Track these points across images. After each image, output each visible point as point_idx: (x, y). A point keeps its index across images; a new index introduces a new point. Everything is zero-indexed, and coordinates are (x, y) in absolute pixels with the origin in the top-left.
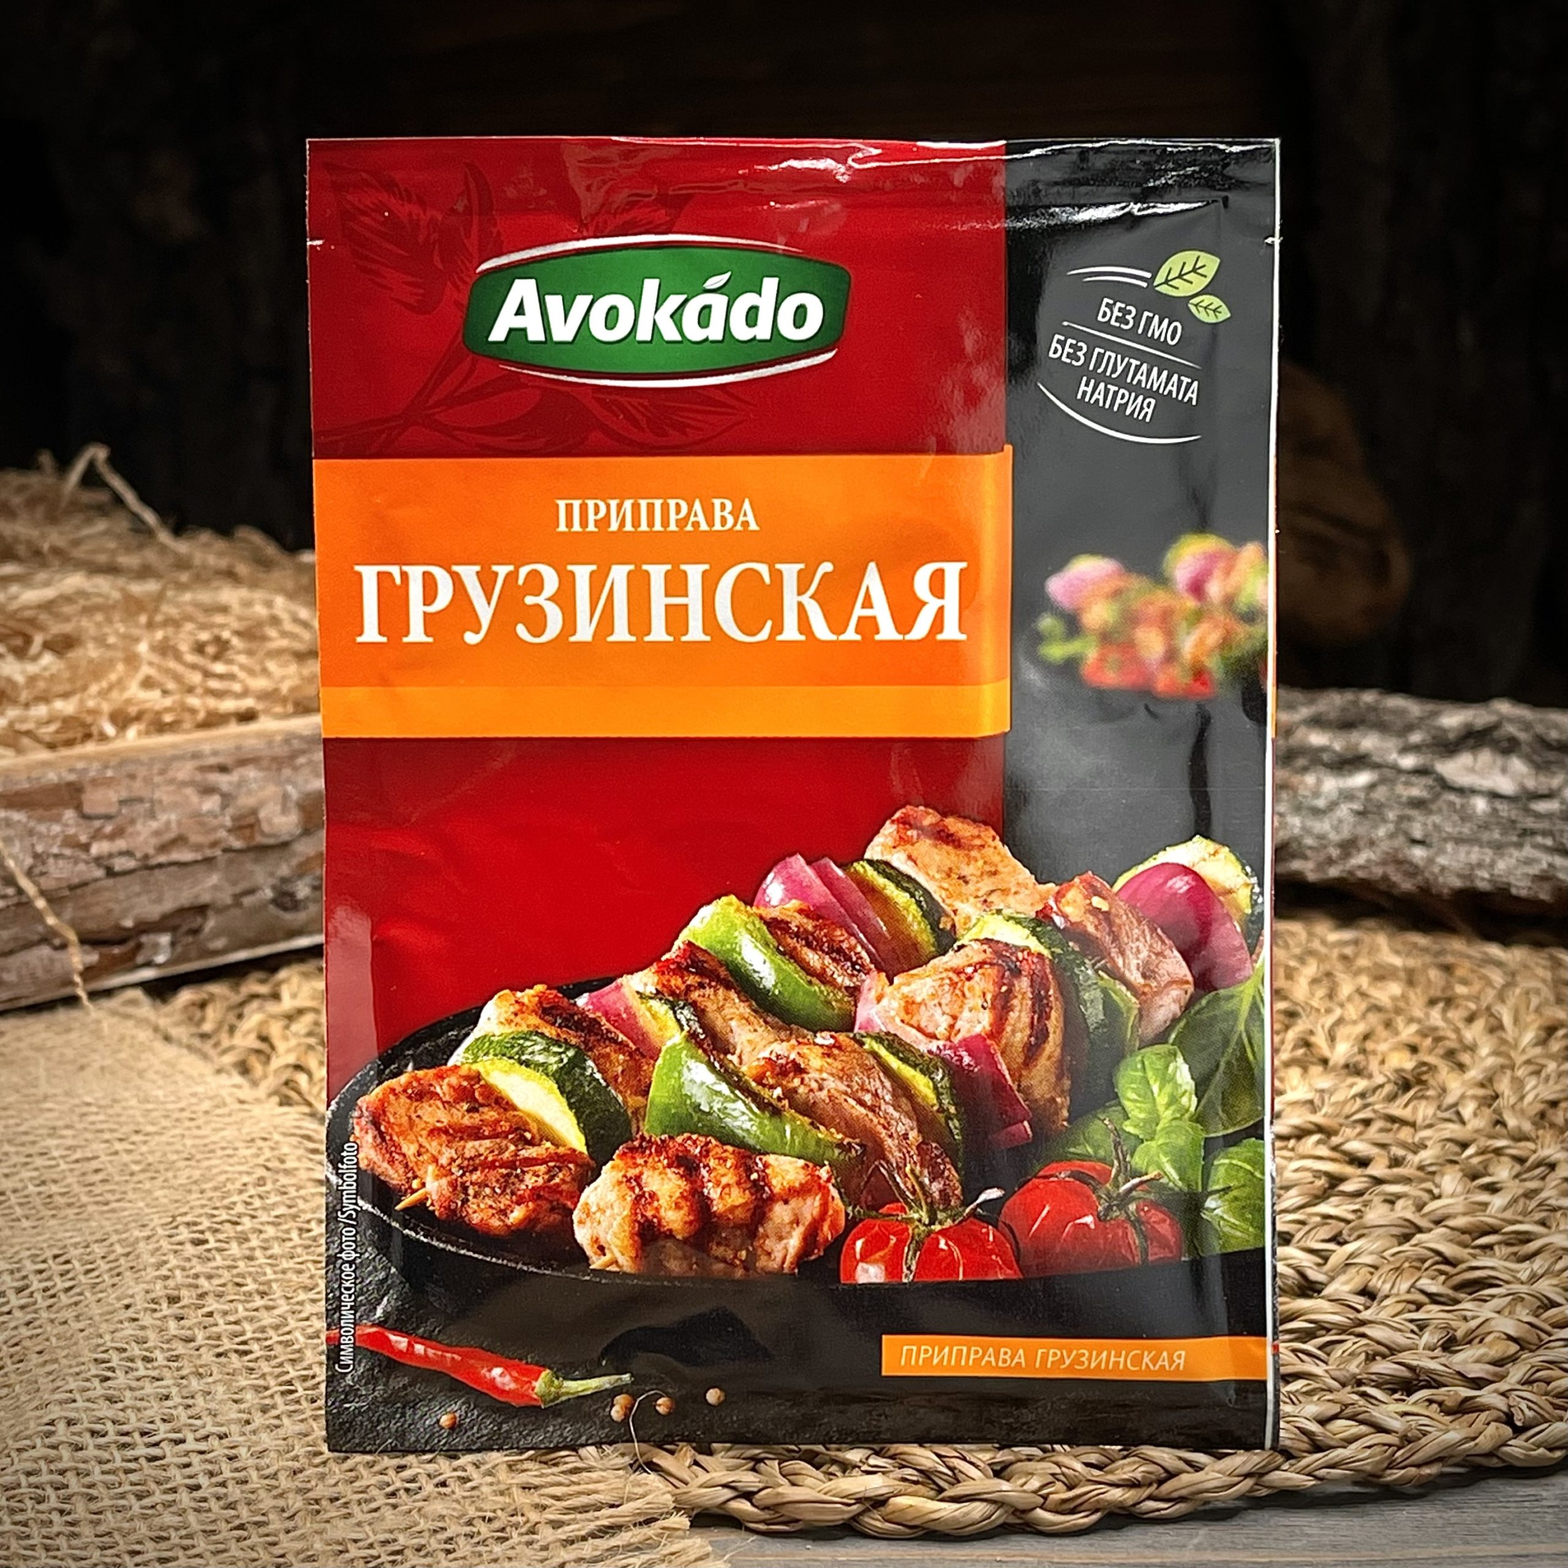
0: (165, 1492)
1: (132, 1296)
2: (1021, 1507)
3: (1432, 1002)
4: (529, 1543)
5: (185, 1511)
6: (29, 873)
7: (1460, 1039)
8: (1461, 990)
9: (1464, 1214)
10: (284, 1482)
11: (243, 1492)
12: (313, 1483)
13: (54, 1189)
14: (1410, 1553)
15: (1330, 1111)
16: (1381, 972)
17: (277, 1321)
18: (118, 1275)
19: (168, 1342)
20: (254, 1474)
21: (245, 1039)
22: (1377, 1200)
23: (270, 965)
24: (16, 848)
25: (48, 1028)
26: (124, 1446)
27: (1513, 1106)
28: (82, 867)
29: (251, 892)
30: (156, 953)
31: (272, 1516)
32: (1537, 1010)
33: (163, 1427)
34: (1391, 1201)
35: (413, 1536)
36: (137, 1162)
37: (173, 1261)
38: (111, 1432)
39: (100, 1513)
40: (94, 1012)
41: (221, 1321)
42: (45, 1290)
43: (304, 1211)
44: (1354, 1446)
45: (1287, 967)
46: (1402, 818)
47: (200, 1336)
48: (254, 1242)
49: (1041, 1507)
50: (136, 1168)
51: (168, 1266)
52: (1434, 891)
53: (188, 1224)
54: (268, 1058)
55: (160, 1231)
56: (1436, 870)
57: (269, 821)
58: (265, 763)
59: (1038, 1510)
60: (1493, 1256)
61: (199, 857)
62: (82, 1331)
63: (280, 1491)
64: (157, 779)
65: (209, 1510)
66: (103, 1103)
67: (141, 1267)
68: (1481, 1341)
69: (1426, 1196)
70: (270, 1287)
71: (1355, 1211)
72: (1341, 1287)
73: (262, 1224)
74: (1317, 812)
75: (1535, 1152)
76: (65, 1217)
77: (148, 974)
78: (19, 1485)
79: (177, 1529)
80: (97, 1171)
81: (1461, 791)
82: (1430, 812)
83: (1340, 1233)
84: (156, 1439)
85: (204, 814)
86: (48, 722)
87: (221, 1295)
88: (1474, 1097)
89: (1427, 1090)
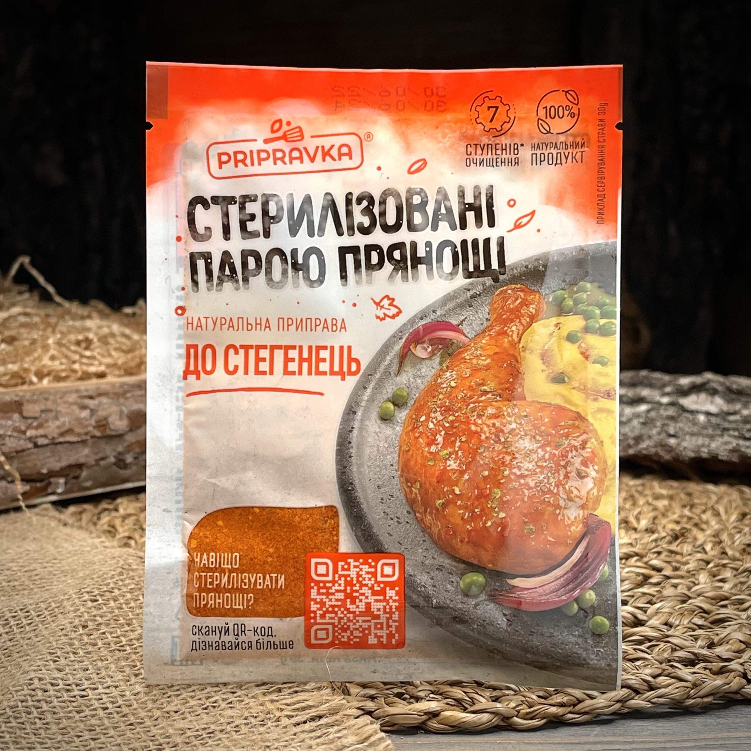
0: (91, 710)
1: (64, 625)
2: (506, 716)
5: (102, 718)
7: (700, 519)
8: (697, 501)
9: (712, 591)
10: (150, 705)
11: (130, 710)
12: (165, 705)
13: (16, 583)
15: (641, 547)
16: (657, 496)
17: (137, 637)
18: (55, 616)
19: (84, 645)
20: (134, 702)
21: (103, 527)
22: (668, 586)
23: (112, 496)
25: (5, 521)
26: (68, 690)
27: (730, 546)
28: (22, 442)
29: (103, 459)
30: (58, 488)
31: (145, 720)
32: (735, 508)
33: (86, 683)
34: (675, 586)
37: (83, 609)
38: (61, 684)
39: (59, 719)
40: (28, 513)
41: (109, 637)
42: (18, 625)
44: (669, 688)
46: (664, 425)
47: (100, 644)
48: (122, 600)
49: (517, 716)
51: (80, 611)
52: (681, 459)
53: (88, 592)
55: (74, 596)
56: (682, 449)
57: (113, 423)
58: (111, 396)
59: (515, 718)
60: (728, 609)
61: (79, 439)
62: (40, 641)
64: (59, 401)
67: (66, 612)
68: (727, 643)
69: (692, 584)
70: (132, 622)
71: (657, 591)
72: (655, 622)
73: (124, 592)
75: (742, 566)
76: (23, 594)
77: (54, 498)
78: (18, 707)
80: (36, 575)
81: (691, 412)
82: (677, 422)
83: (651, 600)
84: (83, 687)
85: (82, 419)
86: (5, 374)
87: (108, 625)
88: (711, 541)
89: (687, 538)
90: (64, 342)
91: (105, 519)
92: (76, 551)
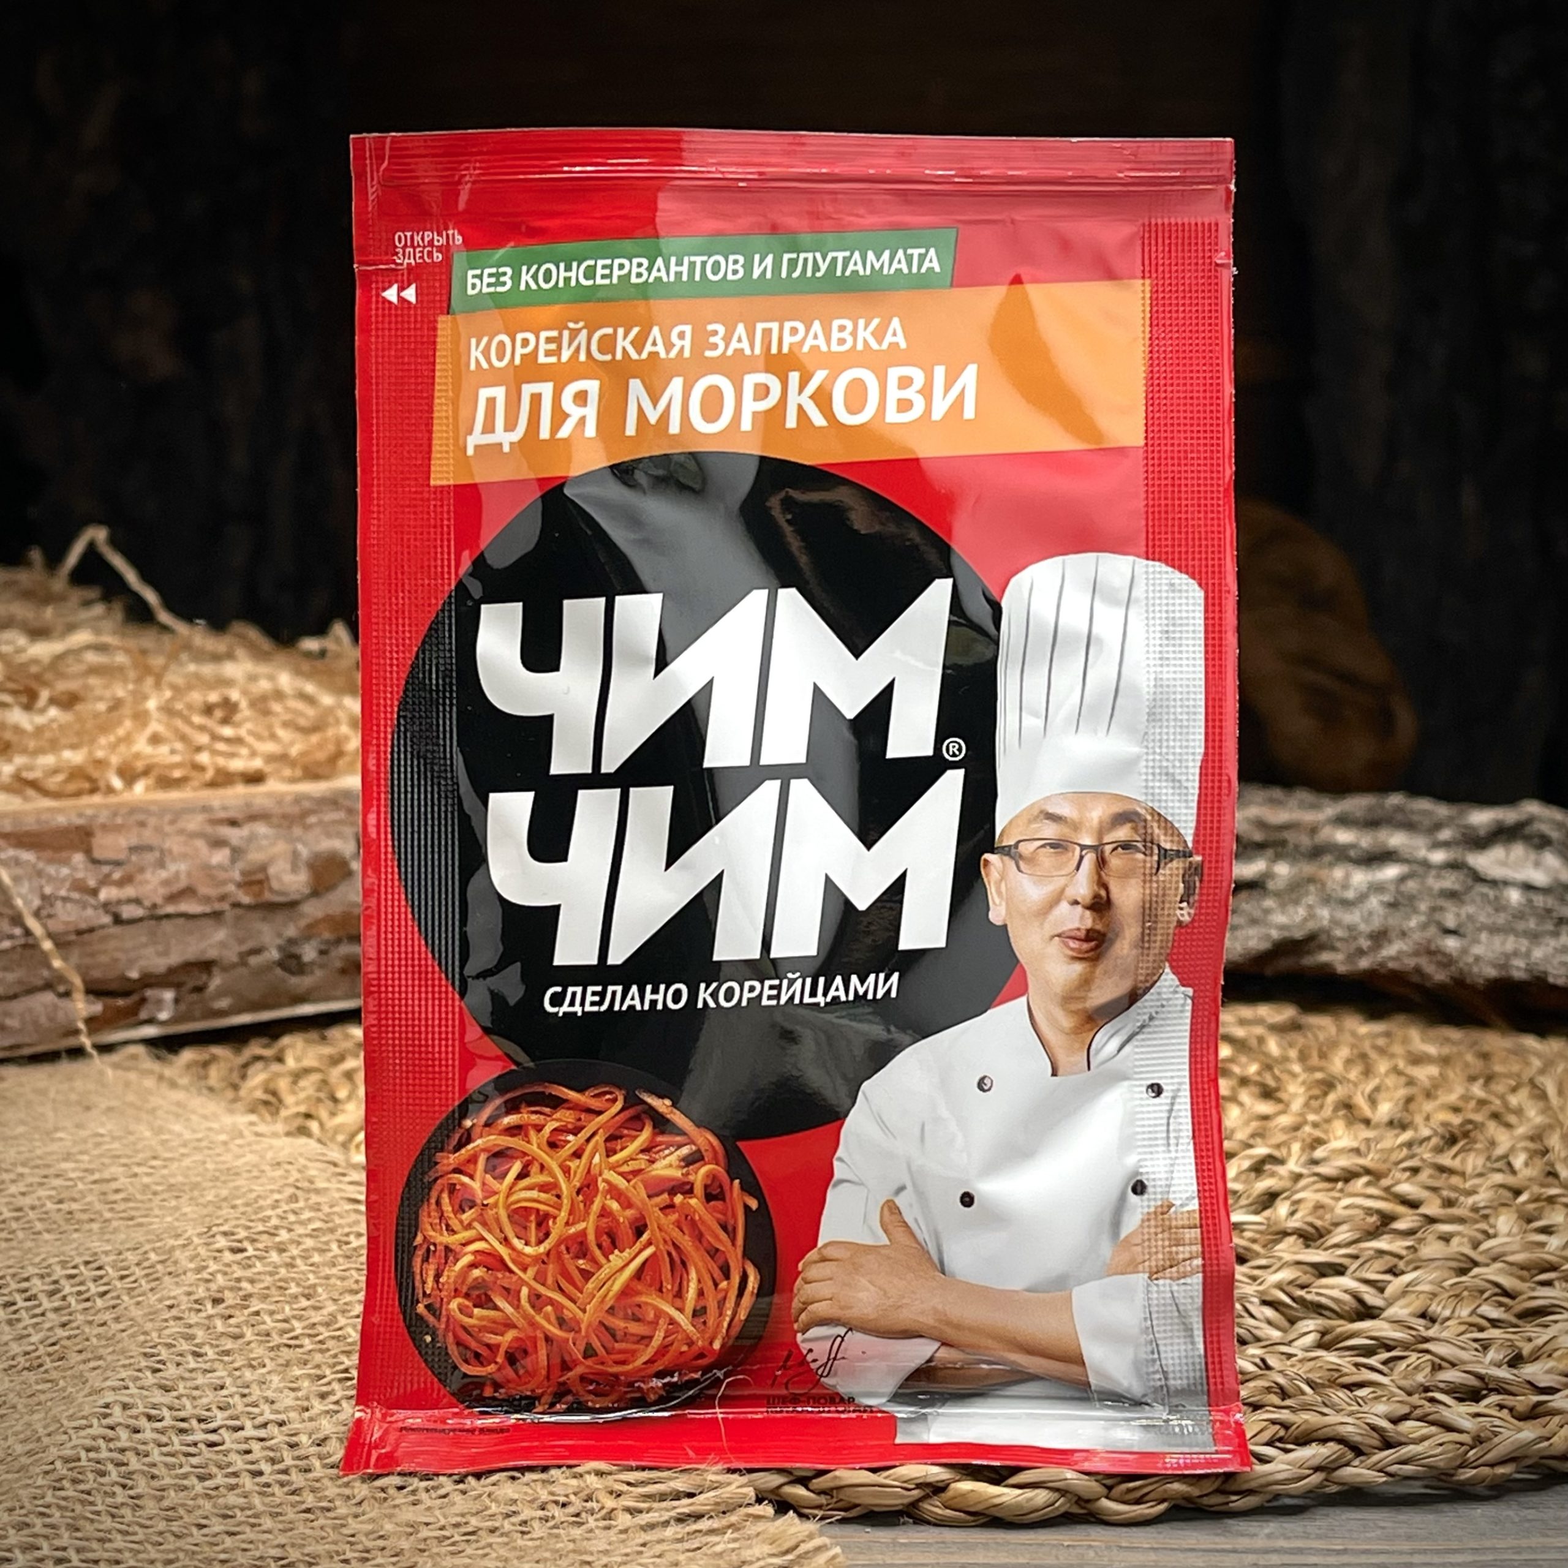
0: (227, 1476)
1: (174, 1298)
5: (249, 1494)
6: (37, 914)
7: (1505, 1105)
8: (1500, 1069)
9: (1522, 1252)
11: (306, 1480)
13: (75, 1206)
15: (1377, 1157)
16: (1417, 1057)
17: (326, 1319)
18: (157, 1279)
19: (216, 1338)
20: (316, 1463)
21: (251, 1094)
22: (1430, 1238)
23: (272, 1031)
24: (25, 888)
25: (50, 1077)
26: (182, 1431)
27: (1564, 1160)
28: (90, 912)
29: (258, 951)
30: (160, 1010)
31: (338, 1503)
33: (220, 1415)
34: (1445, 1238)
35: (484, 1520)
36: (159, 1184)
37: (213, 1267)
38: (168, 1418)
40: (98, 1062)
41: (268, 1320)
42: (79, 1293)
43: (341, 1226)
47: (249, 1335)
48: (295, 1251)
51: (209, 1270)
52: (1466, 981)
53: (225, 1234)
55: (196, 1240)
56: (1470, 960)
57: (279, 879)
58: (275, 820)
60: (1554, 1288)
61: (207, 909)
64: (168, 829)
65: (274, 1495)
66: (116, 1134)
67: (180, 1272)
69: (1481, 1236)
70: (315, 1292)
71: (1408, 1248)
72: (1401, 1310)
73: (300, 1236)
76: (90, 1231)
77: (150, 1031)
78: (79, 1459)
79: (242, 1509)
80: (118, 1191)
81: (1490, 882)
82: (1461, 902)
83: (1395, 1266)
84: (213, 1425)
85: (213, 867)
86: (56, 771)
87: (266, 1297)
88: (1524, 1149)
89: (1475, 1143)
90: (179, 706)
91: (258, 1077)
92: (199, 1140)
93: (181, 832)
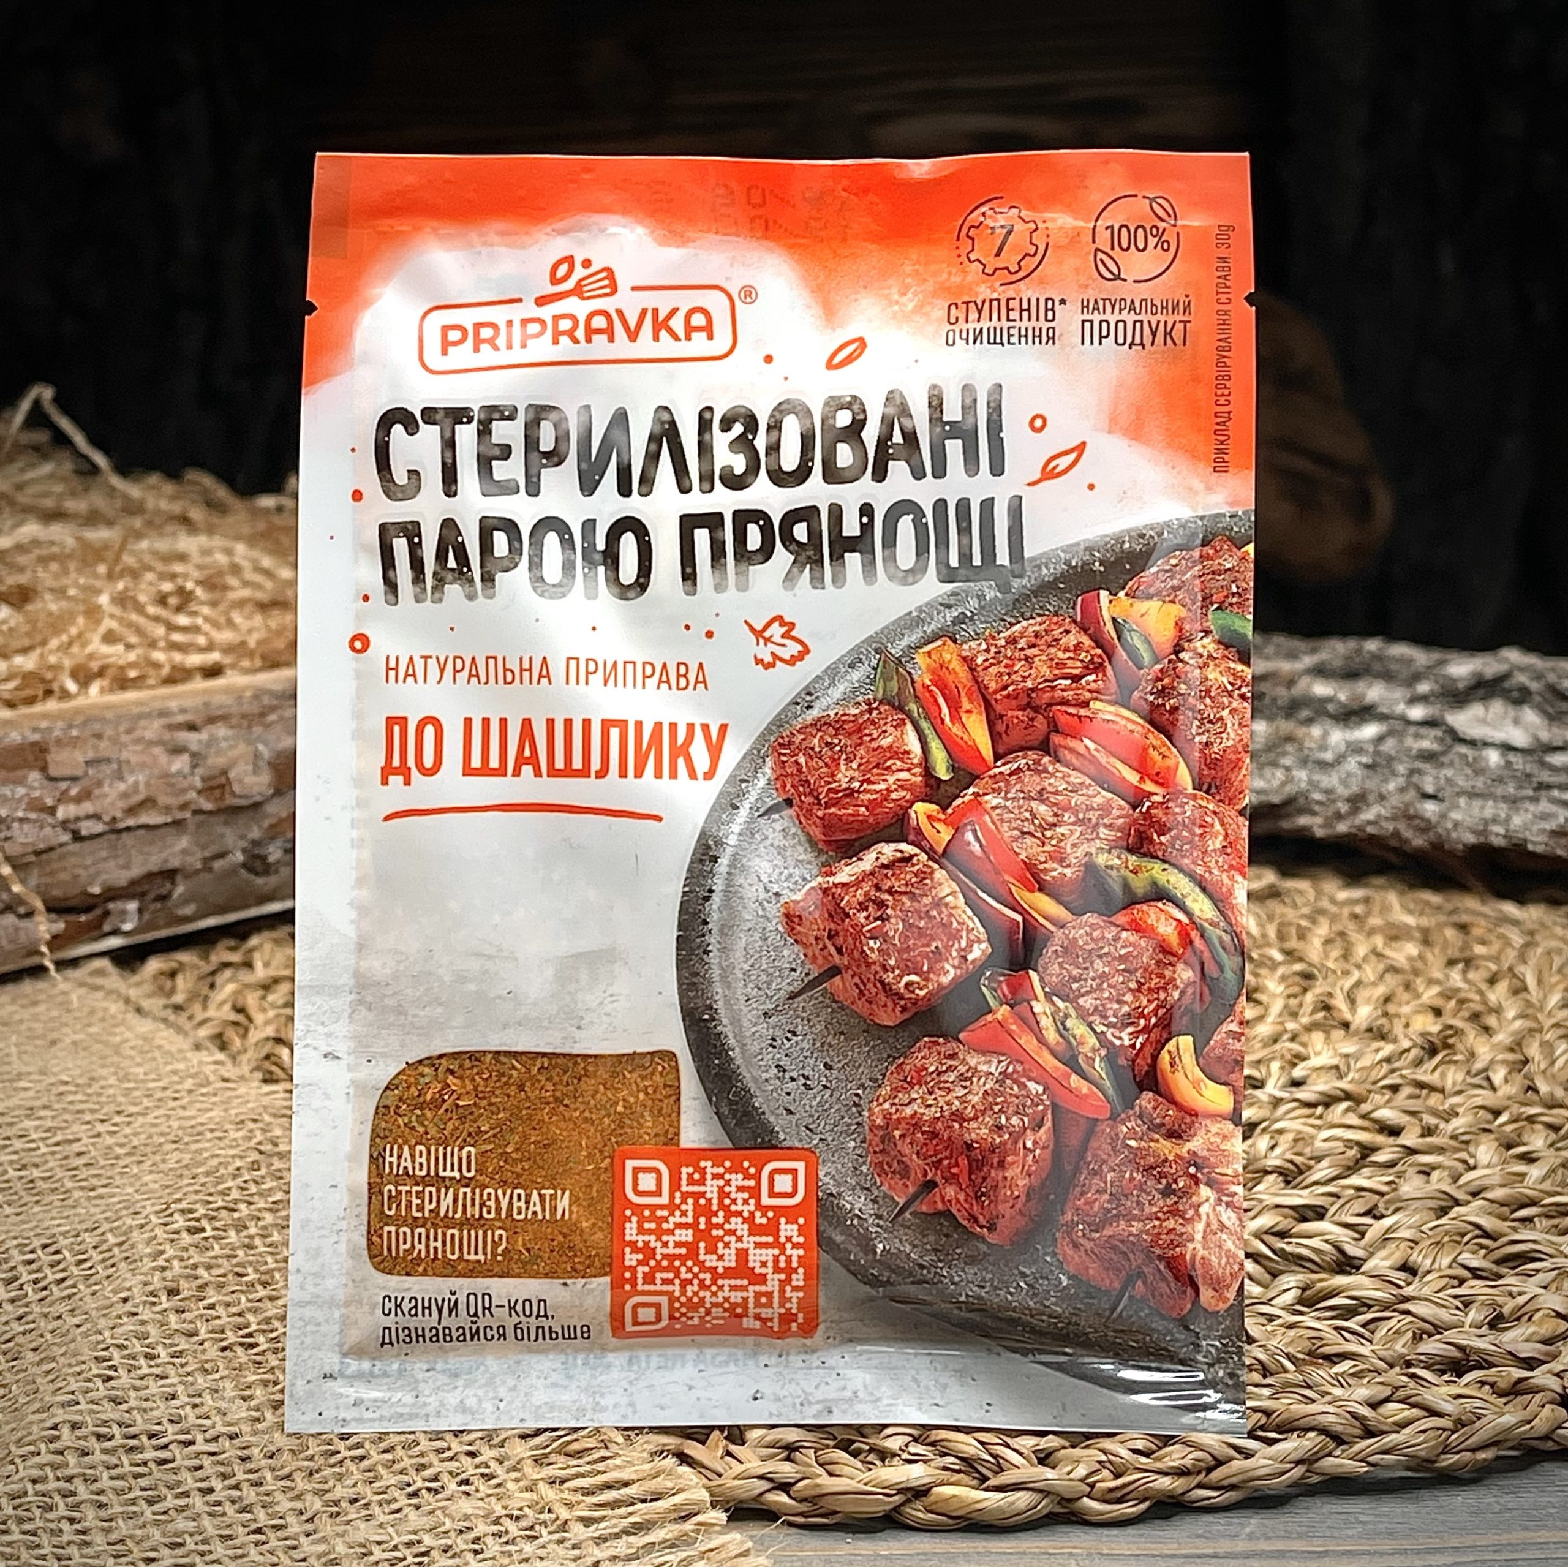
0: (177, 1497)
1: (129, 1289)
2: (1067, 1496)
3: (1451, 963)
4: (561, 1542)
5: (199, 1515)
7: (1485, 1002)
8: (1479, 950)
9: (1502, 1186)
10: (301, 1483)
11: (258, 1494)
12: (331, 1483)
13: (36, 1173)
14: (1469, 1540)
15: (1357, 1076)
16: (1394, 932)
18: (113, 1266)
19: (170, 1336)
20: (269, 1476)
21: (219, 1010)
22: (1411, 1171)
23: (240, 932)
25: (13, 1001)
26: (132, 1449)
27: (1544, 1072)
28: (48, 830)
29: (221, 855)
30: (123, 921)
31: (289, 1519)
32: (1560, 971)
33: (171, 1428)
34: (1426, 1172)
35: (438, 1536)
36: (122, 1145)
37: (170, 1252)
38: (118, 1436)
39: (111, 1520)
40: (60, 982)
41: (223, 1313)
42: (36, 1282)
44: (1407, 1431)
45: (1299, 926)
46: (1412, 772)
47: (203, 1329)
48: (253, 1230)
49: (1088, 1496)
50: (119, 1151)
51: (165, 1256)
52: (1446, 847)
53: (183, 1212)
54: (247, 1030)
55: (153, 1218)
56: (1450, 825)
57: (240, 781)
58: (234, 721)
59: (1085, 1499)
60: (1534, 1229)
61: (169, 820)
62: (78, 1326)
63: (296, 1492)
64: (124, 739)
65: (224, 1514)
66: (80, 1081)
67: (136, 1257)
68: (1530, 1319)
69: (1461, 1167)
71: (1388, 1183)
72: (1380, 1262)
73: (259, 1210)
74: (1324, 765)
76: (49, 1204)
77: (115, 942)
78: (26, 1493)
79: (191, 1535)
80: (79, 1154)
81: (1472, 743)
82: (1442, 765)
83: (1376, 1206)
84: (164, 1441)
85: (173, 776)
86: (9, 677)
87: (221, 1286)
88: (1504, 1062)
89: (1455, 1054)
90: (133, 597)
91: (226, 988)
93: (139, 741)
